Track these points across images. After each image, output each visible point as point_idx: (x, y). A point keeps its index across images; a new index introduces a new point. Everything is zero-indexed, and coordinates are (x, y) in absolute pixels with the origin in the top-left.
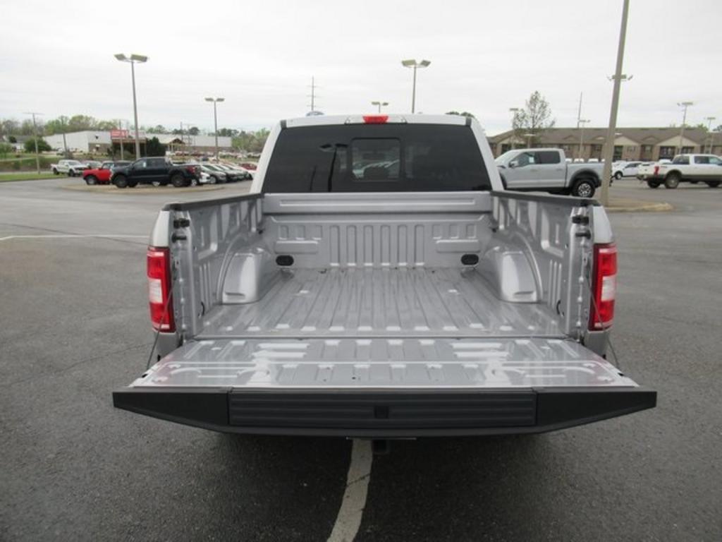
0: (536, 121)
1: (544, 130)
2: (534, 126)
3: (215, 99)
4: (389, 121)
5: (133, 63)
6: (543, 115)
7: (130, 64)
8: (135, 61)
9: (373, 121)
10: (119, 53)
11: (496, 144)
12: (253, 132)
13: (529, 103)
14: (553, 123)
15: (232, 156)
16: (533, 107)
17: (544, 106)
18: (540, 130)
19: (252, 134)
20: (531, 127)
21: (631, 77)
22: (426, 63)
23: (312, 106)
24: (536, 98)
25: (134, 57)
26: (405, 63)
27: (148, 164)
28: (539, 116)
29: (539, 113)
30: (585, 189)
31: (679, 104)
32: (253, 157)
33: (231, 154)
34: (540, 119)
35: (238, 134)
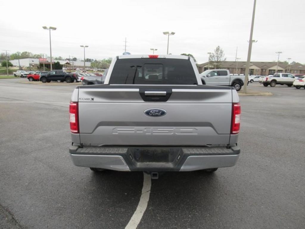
0: (218, 58)
1: (222, 62)
2: (217, 60)
3: (84, 46)
4: (159, 57)
5: (50, 30)
6: (221, 55)
7: (49, 31)
8: (51, 30)
9: (152, 57)
10: (44, 26)
11: (202, 67)
12: (100, 60)
13: (216, 51)
14: (225, 59)
15: (91, 70)
16: (217, 53)
17: (222, 52)
18: (220, 62)
19: (99, 61)
20: (216, 60)
21: (257, 41)
22: (173, 33)
23: (125, 50)
24: (218, 49)
25: (51, 28)
26: (165, 33)
27: (56, 73)
28: (220, 56)
29: (220, 55)
30: (238, 86)
31: (276, 53)
32: (100, 71)
33: (90, 69)
34: (220, 57)
35: (94, 61)
